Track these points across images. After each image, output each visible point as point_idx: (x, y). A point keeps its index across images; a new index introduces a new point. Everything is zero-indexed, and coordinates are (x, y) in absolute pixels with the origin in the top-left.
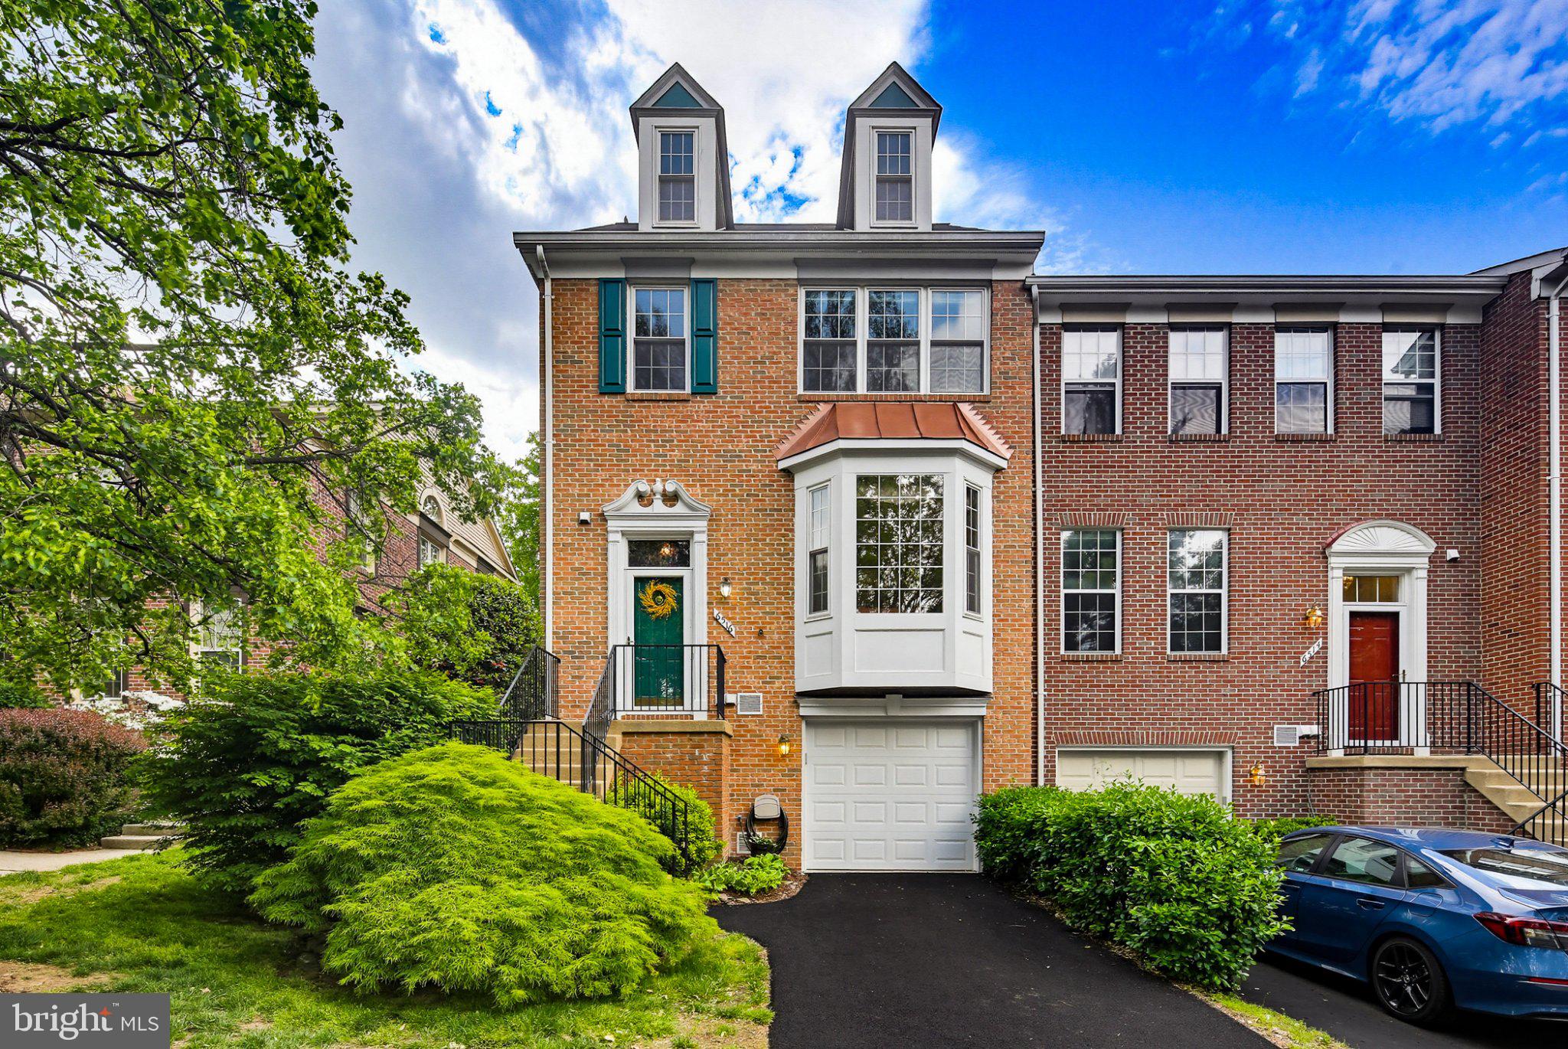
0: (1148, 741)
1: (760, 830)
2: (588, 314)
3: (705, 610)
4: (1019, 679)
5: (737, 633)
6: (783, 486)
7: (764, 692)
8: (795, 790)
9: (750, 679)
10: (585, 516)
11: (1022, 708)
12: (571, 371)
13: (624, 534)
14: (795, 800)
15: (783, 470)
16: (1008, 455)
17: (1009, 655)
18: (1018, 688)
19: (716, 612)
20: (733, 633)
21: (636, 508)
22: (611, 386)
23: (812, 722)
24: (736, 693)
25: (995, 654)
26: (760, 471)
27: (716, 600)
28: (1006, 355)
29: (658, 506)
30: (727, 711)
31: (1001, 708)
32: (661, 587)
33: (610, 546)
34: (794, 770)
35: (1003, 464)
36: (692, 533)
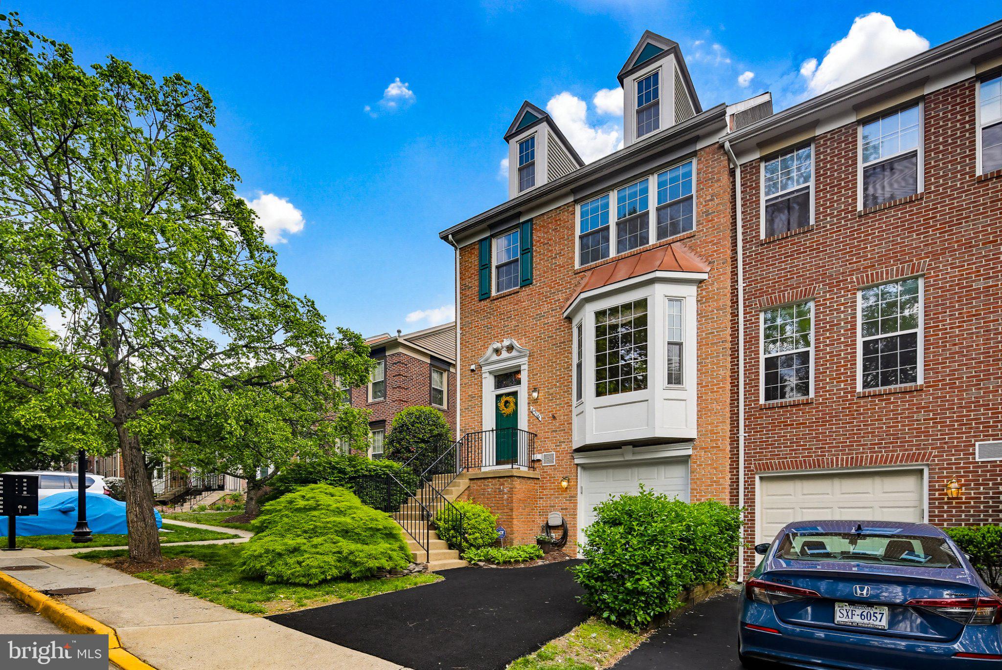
0: (837, 465)
1: (554, 533)
2: (474, 260)
3: (527, 408)
4: (717, 426)
5: (542, 418)
6: (566, 327)
7: (556, 452)
8: (573, 509)
9: (549, 445)
10: (473, 367)
11: (719, 447)
12: (467, 293)
13: (490, 373)
14: (572, 515)
15: (566, 318)
16: (708, 269)
17: (709, 410)
18: (716, 433)
19: (531, 408)
20: (540, 419)
21: (495, 357)
22: (485, 295)
23: (584, 467)
24: (541, 453)
25: (698, 411)
26: (554, 322)
27: (533, 402)
28: (708, 198)
29: (505, 354)
30: (537, 465)
31: (703, 448)
32: (508, 398)
33: (484, 381)
34: (572, 497)
35: (705, 276)
36: (520, 366)
